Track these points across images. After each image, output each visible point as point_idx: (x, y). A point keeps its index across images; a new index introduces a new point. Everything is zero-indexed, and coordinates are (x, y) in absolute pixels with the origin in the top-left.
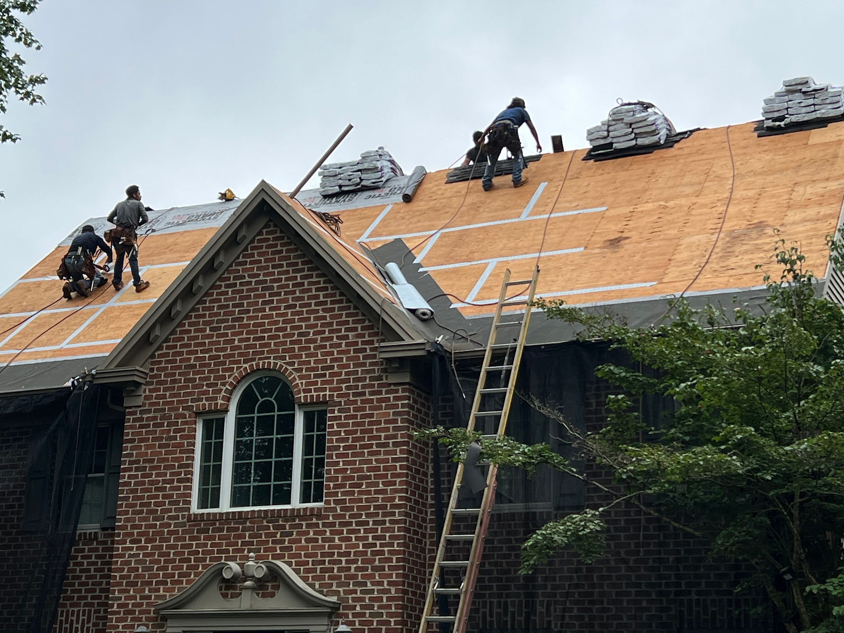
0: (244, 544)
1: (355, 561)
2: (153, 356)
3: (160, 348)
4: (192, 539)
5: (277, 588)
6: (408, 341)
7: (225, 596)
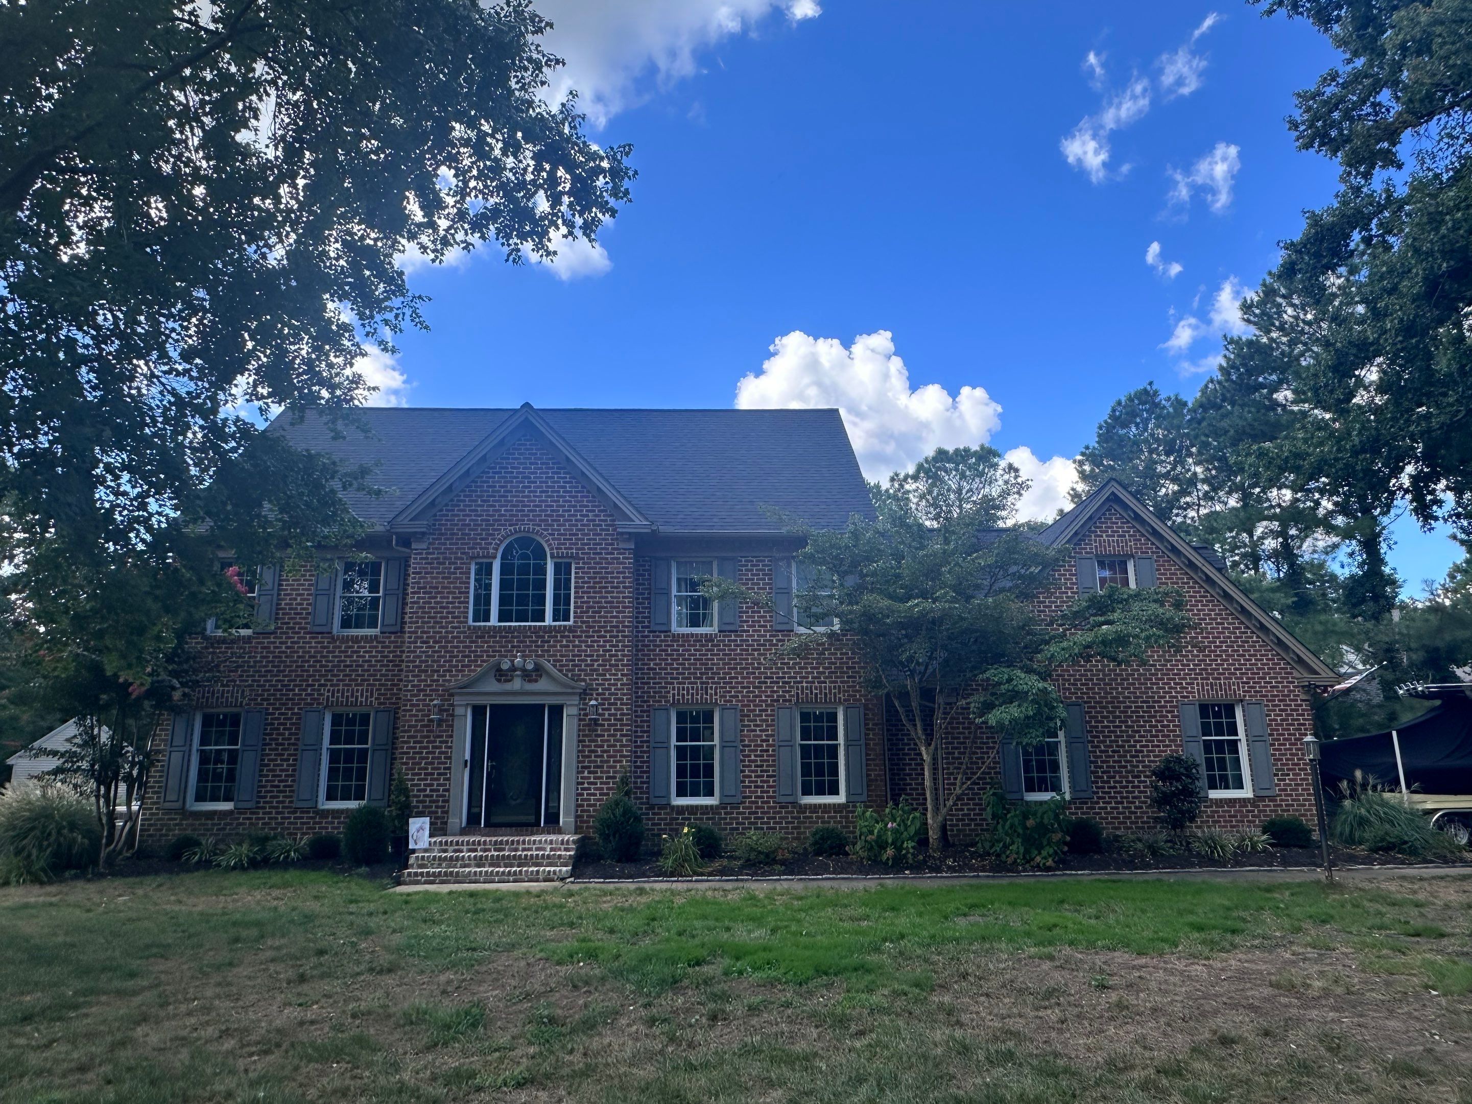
0: (513, 647)
1: (597, 661)
2: (435, 515)
3: (441, 510)
4: (471, 642)
5: (541, 676)
6: (638, 522)
7: (499, 681)
